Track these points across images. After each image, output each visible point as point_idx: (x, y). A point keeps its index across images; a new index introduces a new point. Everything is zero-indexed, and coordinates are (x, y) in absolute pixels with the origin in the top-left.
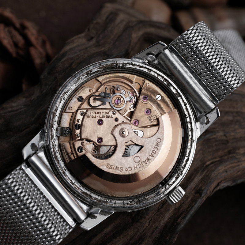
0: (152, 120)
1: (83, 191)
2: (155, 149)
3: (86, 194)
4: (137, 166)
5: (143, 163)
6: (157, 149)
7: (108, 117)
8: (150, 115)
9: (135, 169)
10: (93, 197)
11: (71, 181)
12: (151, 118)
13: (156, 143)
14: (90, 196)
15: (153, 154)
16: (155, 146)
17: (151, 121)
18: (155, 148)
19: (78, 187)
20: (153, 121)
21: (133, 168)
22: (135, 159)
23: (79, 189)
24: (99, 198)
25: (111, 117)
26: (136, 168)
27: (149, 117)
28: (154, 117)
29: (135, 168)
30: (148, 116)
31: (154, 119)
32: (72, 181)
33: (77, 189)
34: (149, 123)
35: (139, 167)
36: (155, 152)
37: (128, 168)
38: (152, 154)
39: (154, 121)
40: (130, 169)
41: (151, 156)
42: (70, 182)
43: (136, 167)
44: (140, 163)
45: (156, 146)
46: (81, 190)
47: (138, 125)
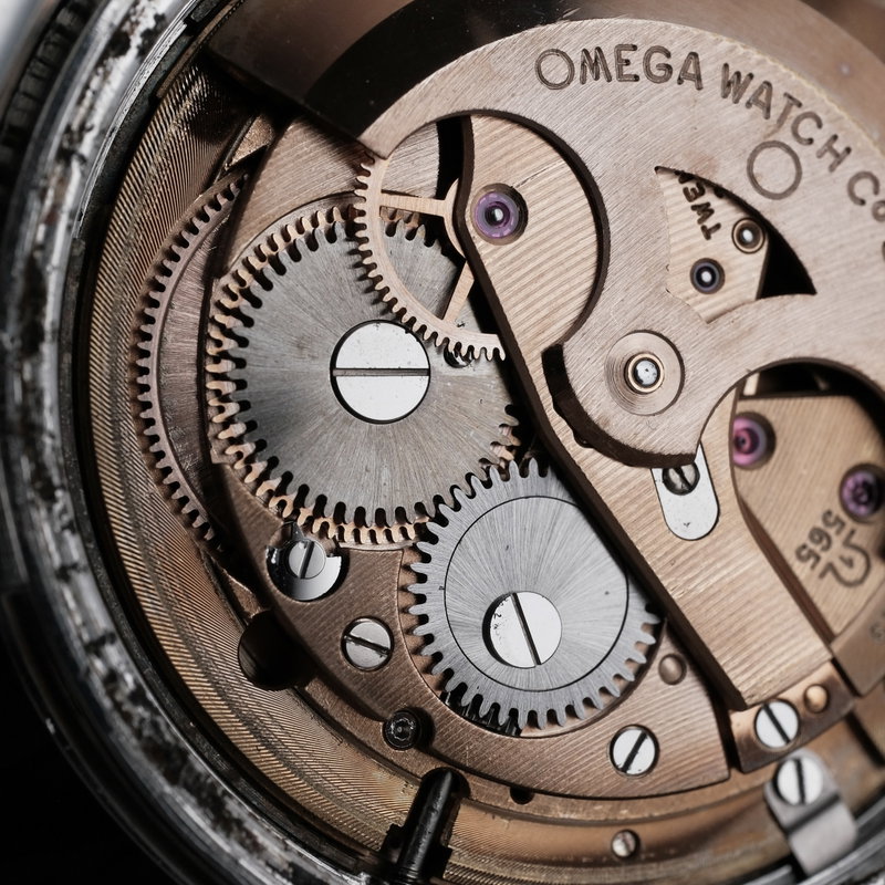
0: (825, 557)
1: (47, 260)
2: (636, 67)
3: (36, 294)
4: (820, 142)
5: (775, 113)
6: (625, 55)
7: (699, 201)
8: (850, 524)
9: (848, 150)
10: (36, 367)
11: (83, 128)
12: (837, 542)
13: (583, 81)
14: (31, 340)
15: (676, 62)
16: (609, 79)
17: (812, 554)
18: (627, 70)
19: (56, 207)
20: (820, 566)
21: (850, 166)
22: (779, 190)
23: (51, 221)
24: (50, 422)
25: (709, 223)
26: (839, 147)
27: (838, 520)
28: (850, 563)
29: (839, 158)
30: (838, 511)
31: (838, 564)
32: (89, 138)
33: (42, 197)
34: (797, 543)
35: (820, 125)
36: (657, 59)
37: (867, 210)
38: (676, 73)
39: (822, 575)
40: (863, 188)
41: (698, 78)
42: (68, 129)
43: (829, 147)
44: (785, 136)
45: (606, 69)
46: (45, 247)
47: (743, 467)
